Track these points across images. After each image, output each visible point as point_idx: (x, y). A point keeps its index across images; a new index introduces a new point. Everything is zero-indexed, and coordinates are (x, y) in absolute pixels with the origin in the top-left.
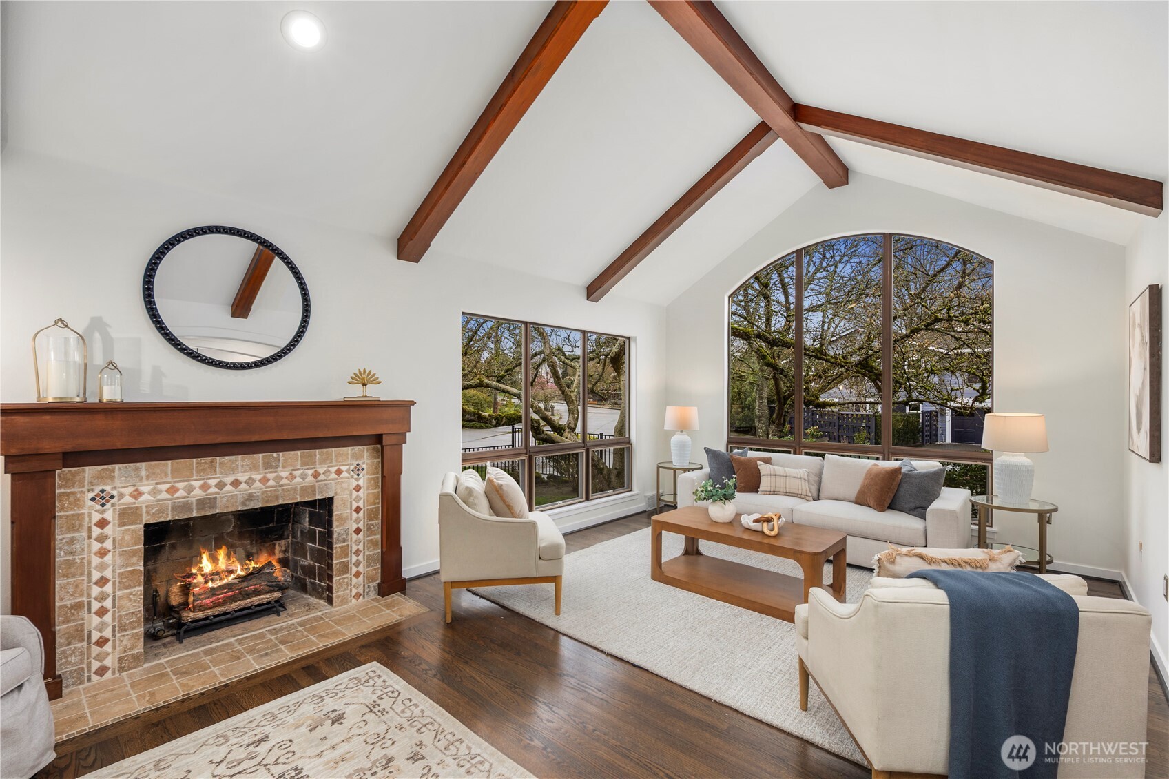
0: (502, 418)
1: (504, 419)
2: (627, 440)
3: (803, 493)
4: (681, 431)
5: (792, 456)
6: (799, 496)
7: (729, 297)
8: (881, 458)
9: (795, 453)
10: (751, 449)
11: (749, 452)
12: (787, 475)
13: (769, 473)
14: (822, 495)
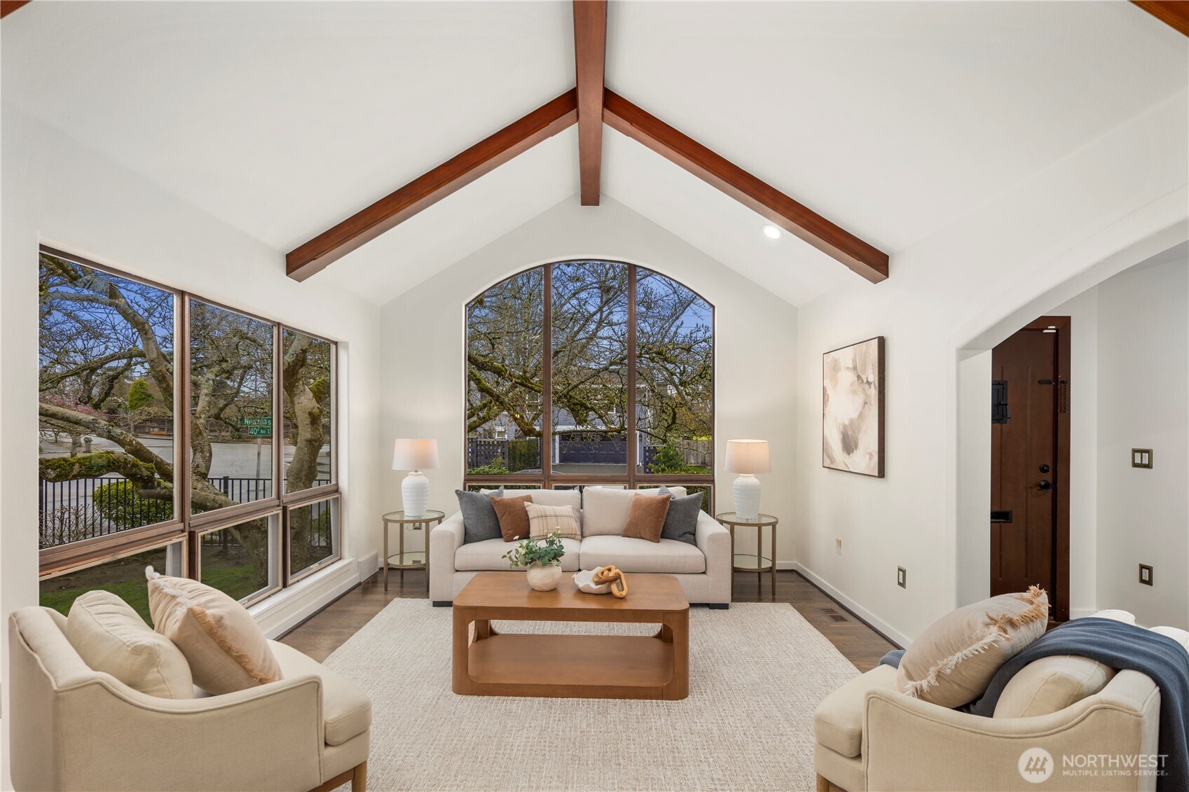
0: (73, 464)
1: (77, 467)
2: (334, 488)
3: (574, 533)
4: (416, 471)
5: (542, 491)
6: (569, 536)
7: (466, 306)
8: (627, 487)
9: (544, 488)
10: (506, 487)
11: (505, 491)
12: (558, 514)
13: (540, 514)
14: (586, 532)
